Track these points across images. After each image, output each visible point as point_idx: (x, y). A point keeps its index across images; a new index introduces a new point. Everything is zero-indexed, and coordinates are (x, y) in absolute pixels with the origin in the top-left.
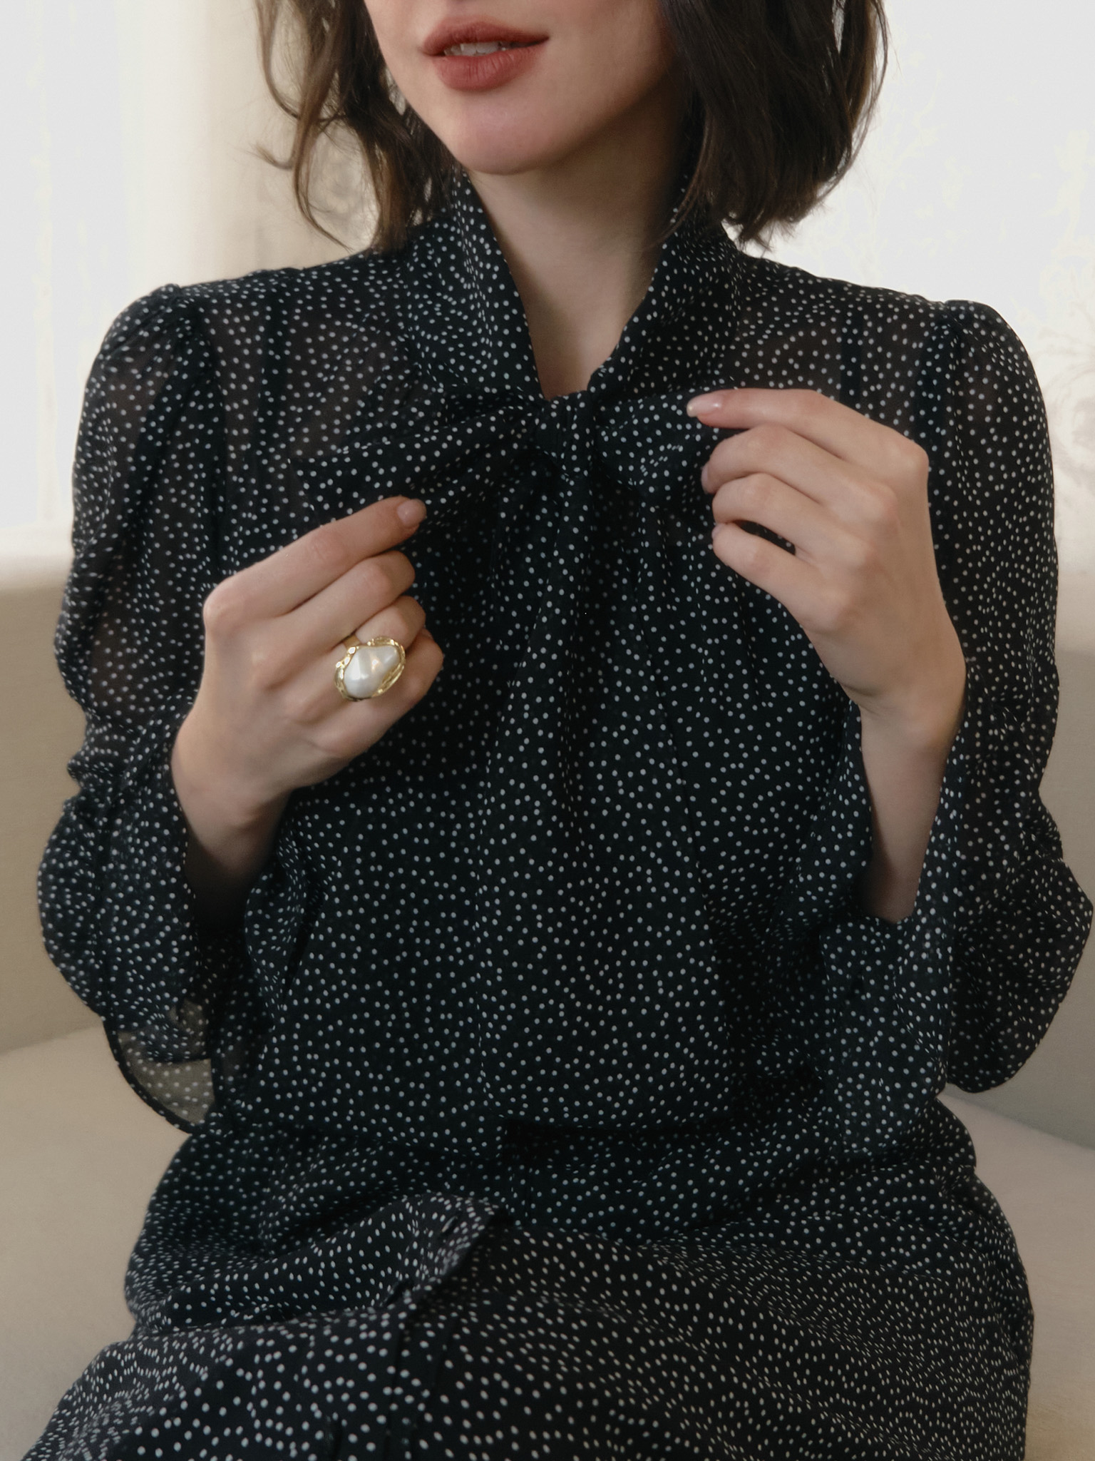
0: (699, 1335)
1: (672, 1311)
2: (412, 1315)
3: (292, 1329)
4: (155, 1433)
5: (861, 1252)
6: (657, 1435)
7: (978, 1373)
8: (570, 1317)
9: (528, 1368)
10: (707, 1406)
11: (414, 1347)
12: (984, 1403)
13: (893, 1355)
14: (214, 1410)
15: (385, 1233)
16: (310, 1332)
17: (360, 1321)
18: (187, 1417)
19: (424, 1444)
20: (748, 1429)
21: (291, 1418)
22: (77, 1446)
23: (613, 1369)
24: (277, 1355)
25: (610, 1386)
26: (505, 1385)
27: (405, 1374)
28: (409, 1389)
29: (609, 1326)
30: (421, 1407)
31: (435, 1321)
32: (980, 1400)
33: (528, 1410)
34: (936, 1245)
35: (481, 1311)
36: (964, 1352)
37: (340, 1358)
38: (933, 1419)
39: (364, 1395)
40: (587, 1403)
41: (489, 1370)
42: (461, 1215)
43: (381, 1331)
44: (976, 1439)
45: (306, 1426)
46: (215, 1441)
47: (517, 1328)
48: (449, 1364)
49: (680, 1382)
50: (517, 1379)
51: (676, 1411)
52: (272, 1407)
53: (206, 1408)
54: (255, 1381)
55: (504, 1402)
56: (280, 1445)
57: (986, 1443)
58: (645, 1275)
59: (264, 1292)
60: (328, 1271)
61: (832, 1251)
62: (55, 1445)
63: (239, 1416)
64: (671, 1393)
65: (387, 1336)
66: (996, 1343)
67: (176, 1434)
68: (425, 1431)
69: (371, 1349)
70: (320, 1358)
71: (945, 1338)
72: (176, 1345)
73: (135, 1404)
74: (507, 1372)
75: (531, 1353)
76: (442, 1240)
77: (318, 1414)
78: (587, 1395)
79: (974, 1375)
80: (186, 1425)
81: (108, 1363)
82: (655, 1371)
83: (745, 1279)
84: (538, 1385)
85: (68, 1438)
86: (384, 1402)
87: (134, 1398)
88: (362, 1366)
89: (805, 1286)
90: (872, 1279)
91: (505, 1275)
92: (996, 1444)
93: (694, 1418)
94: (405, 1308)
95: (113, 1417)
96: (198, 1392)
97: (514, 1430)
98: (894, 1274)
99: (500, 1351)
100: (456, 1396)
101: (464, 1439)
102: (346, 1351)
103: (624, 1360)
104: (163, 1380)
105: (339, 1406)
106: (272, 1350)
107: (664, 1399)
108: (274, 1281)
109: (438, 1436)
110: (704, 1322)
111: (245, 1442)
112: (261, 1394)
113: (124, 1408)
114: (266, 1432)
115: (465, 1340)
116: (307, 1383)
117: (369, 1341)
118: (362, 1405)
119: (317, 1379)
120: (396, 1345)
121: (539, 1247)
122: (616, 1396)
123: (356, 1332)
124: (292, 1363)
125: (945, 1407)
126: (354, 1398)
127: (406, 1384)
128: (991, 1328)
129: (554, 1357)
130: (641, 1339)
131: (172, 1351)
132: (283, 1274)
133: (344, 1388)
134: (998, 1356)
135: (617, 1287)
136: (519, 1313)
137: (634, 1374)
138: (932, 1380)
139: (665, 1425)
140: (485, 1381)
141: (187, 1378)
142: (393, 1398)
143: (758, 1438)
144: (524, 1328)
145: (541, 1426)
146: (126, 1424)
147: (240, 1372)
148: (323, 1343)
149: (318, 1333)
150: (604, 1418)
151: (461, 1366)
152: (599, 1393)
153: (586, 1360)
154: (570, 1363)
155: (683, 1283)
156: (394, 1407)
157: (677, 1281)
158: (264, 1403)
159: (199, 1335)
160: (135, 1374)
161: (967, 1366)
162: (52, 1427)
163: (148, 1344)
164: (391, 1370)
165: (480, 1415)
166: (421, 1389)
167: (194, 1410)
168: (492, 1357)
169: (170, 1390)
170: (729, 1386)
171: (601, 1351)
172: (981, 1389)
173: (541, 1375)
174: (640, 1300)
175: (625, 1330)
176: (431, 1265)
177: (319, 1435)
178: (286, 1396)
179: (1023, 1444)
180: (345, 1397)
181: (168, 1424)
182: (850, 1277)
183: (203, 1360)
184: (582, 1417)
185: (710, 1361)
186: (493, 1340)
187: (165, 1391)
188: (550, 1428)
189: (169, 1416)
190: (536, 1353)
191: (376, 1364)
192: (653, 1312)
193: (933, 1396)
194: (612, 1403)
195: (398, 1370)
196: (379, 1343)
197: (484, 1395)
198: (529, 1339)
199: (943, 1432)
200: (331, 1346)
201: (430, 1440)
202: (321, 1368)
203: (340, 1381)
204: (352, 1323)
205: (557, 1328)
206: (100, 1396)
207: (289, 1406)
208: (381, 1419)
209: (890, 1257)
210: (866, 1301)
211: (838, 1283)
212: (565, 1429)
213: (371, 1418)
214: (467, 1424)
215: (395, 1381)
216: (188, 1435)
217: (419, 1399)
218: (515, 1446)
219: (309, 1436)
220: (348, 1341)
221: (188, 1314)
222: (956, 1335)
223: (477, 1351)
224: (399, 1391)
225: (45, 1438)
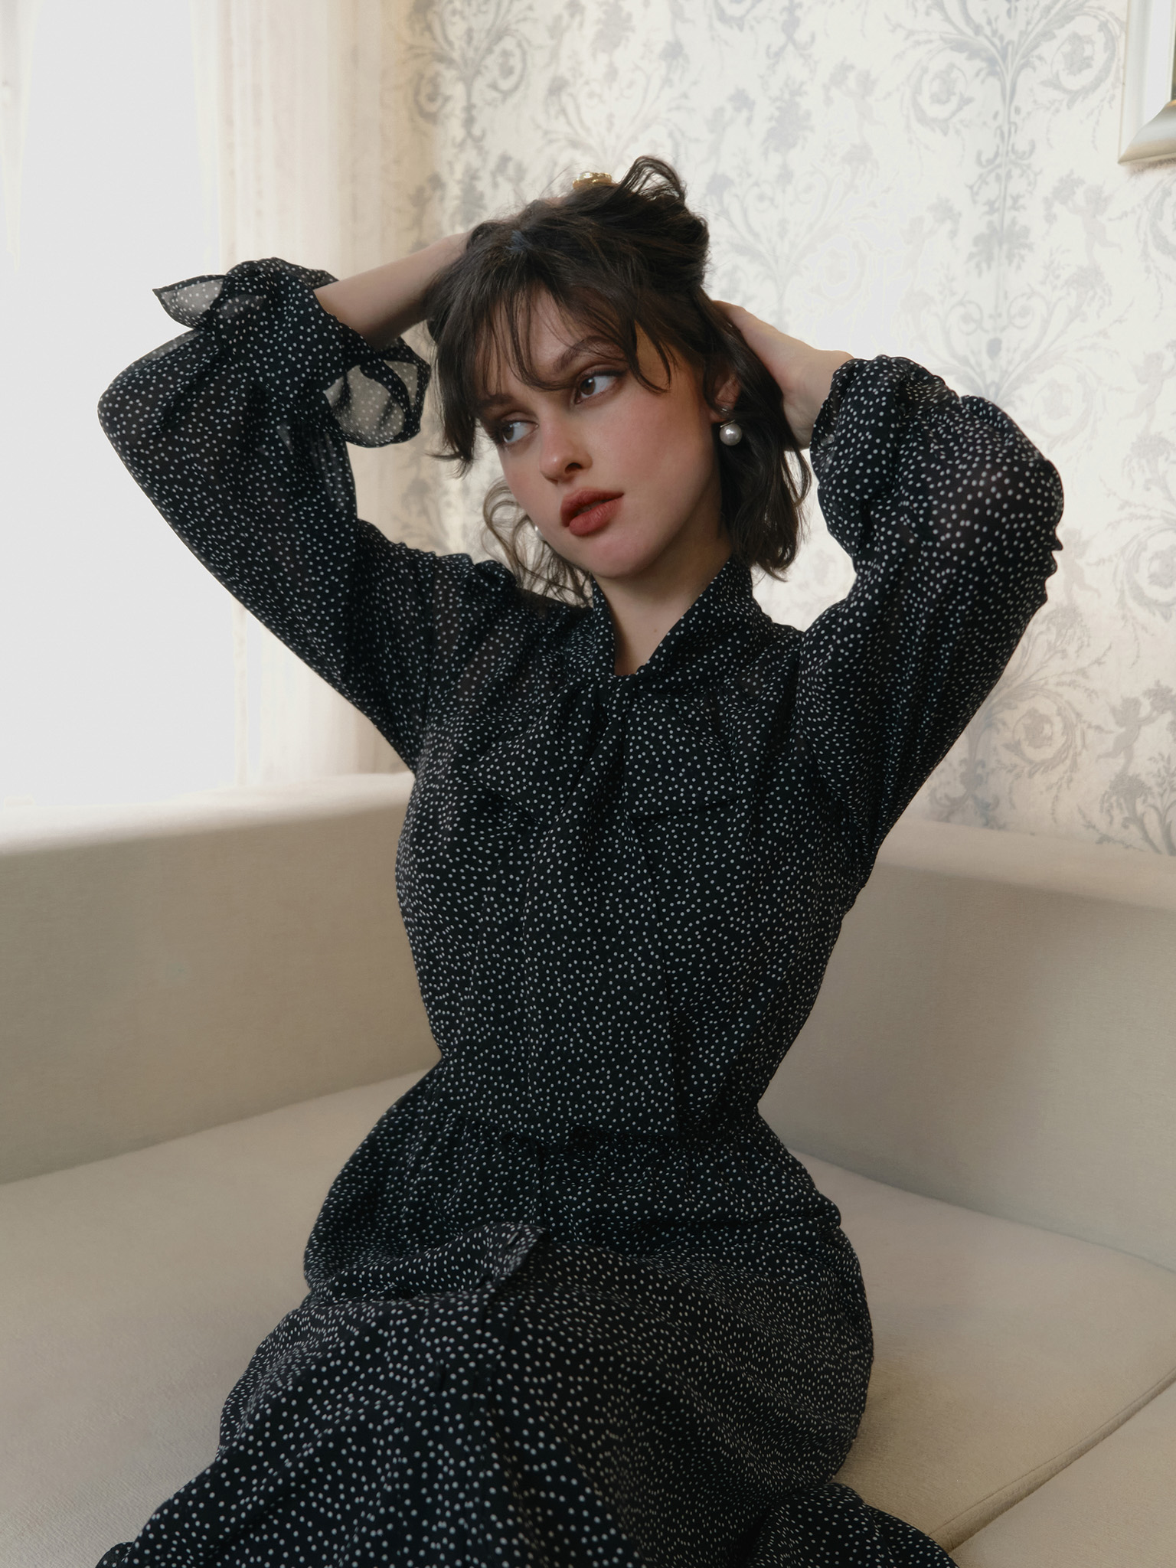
0: (674, 1317)
1: (656, 1301)
2: (492, 1296)
3: (414, 1304)
4: (324, 1369)
5: (765, 1269)
6: (651, 1382)
7: (833, 1352)
8: (594, 1302)
9: (569, 1334)
10: (681, 1364)
11: (494, 1317)
12: (837, 1372)
13: (780, 1336)
14: (363, 1355)
15: (469, 1245)
16: (426, 1306)
17: (458, 1300)
18: (345, 1359)
19: (500, 1382)
20: (705, 1381)
21: (413, 1363)
22: (271, 1377)
23: (623, 1337)
24: (404, 1321)
25: (621, 1348)
26: (554, 1344)
27: (488, 1334)
28: (491, 1345)
29: (619, 1310)
30: (499, 1357)
31: (507, 1301)
32: (836, 1371)
33: (568, 1362)
34: (810, 1266)
35: (537, 1295)
36: (823, 1338)
37: (445, 1324)
38: (800, 1383)
39: (461, 1348)
40: (607, 1359)
41: (543, 1334)
42: (522, 1233)
43: (472, 1306)
44: (828, 1398)
45: (422, 1368)
46: (362, 1376)
47: (560, 1307)
48: (517, 1329)
49: (666, 1348)
50: (561, 1341)
51: (662, 1366)
52: (401, 1355)
53: (357, 1354)
54: (390, 1338)
55: (552, 1356)
56: (405, 1380)
57: (835, 1401)
58: (639, 1276)
59: (392, 1279)
60: (432, 1268)
61: (749, 1268)
62: (255, 1376)
63: (378, 1360)
64: (660, 1355)
65: (476, 1310)
66: (842, 1333)
67: (337, 1370)
68: (500, 1372)
69: (465, 1318)
70: (432, 1323)
71: (811, 1329)
72: (337, 1312)
73: (309, 1351)
74: (555, 1336)
75: (570, 1324)
76: (508, 1249)
77: (431, 1360)
78: (606, 1354)
79: (831, 1353)
80: (344, 1365)
81: (291, 1323)
82: (649, 1339)
83: (701, 1280)
84: (574, 1345)
85: (264, 1372)
86: (474, 1353)
87: (308, 1346)
88: (460, 1329)
89: (734, 1288)
90: (771, 1285)
91: (551, 1272)
92: (842, 1402)
93: (674, 1371)
94: (487, 1291)
95: (294, 1358)
96: (352, 1343)
97: (559, 1375)
98: (784, 1284)
99: (550, 1322)
100: (521, 1350)
101: (527, 1379)
102: (449, 1319)
103: (630, 1331)
104: (328, 1335)
105: (444, 1355)
106: (401, 1317)
107: (656, 1357)
108: (400, 1273)
109: (509, 1377)
110: (677, 1309)
111: (382, 1377)
112: (394, 1347)
113: (301, 1353)
114: (396, 1372)
115: (527, 1314)
116: (423, 1340)
117: (464, 1313)
118: (460, 1354)
119: (430, 1337)
120: (482, 1316)
121: (572, 1254)
122: (625, 1355)
123: (455, 1307)
124: (415, 1326)
125: (809, 1375)
126: (454, 1350)
127: (489, 1341)
128: (839, 1323)
129: (585, 1327)
130: (640, 1318)
131: (334, 1316)
132: (406, 1268)
133: (447, 1344)
134: (844, 1342)
135: (622, 1283)
136: (561, 1298)
137: (636, 1342)
138: (802, 1356)
139: (656, 1375)
140: (540, 1341)
141: (344, 1334)
142: (480, 1350)
143: (710, 1387)
144: (565, 1308)
145: (577, 1373)
146: (303, 1363)
147: (380, 1332)
148: (434, 1313)
149: (430, 1306)
150: (617, 1370)
151: (525, 1331)
152: (613, 1353)
153: (605, 1330)
154: (595, 1332)
155: (664, 1282)
156: (481, 1356)
157: (659, 1281)
158: (396, 1352)
159: (353, 1306)
160: (309, 1331)
161: (825, 1347)
162: (252, 1365)
163: (318, 1311)
164: (479, 1332)
165: (537, 1364)
166: (498, 1345)
167: (350, 1355)
168: (545, 1326)
169: (333, 1342)
170: (696, 1352)
171: (614, 1325)
172: (836, 1363)
173: (577, 1340)
174: (637, 1292)
175: (629, 1312)
176: (501, 1266)
177: (431, 1374)
178: (410, 1349)
179: (864, 1401)
180: (448, 1349)
181: (332, 1364)
182: (759, 1283)
183: (355, 1323)
184: (603, 1368)
185: (683, 1335)
186: (545, 1315)
187: (330, 1343)
188: (583, 1374)
189: (334, 1358)
190: (573, 1324)
191: (469, 1328)
192: (645, 1301)
193: (801, 1367)
194: (622, 1359)
195: (484, 1332)
196: (470, 1314)
197: (540, 1350)
198: (569, 1315)
199: (806, 1393)
200: (439, 1315)
201: (505, 1379)
202: (433, 1330)
203: (445, 1339)
204: (453, 1300)
205: (585, 1308)
206: (284, 1344)
207: (412, 1355)
208: (472, 1364)
209: (782, 1273)
210: (767, 1300)
211: (752, 1286)
212: (592, 1376)
213: (465, 1364)
214: (529, 1369)
215: (481, 1339)
216: (345, 1372)
217: (497, 1352)
218: (560, 1385)
219: (424, 1375)
220: (450, 1312)
221: (344, 1290)
222: (818, 1327)
223: (535, 1322)
224: (484, 1346)
225: (248, 1372)
